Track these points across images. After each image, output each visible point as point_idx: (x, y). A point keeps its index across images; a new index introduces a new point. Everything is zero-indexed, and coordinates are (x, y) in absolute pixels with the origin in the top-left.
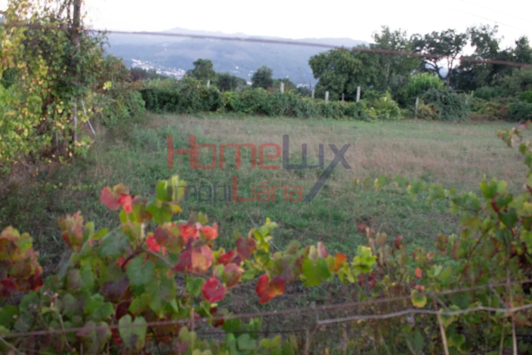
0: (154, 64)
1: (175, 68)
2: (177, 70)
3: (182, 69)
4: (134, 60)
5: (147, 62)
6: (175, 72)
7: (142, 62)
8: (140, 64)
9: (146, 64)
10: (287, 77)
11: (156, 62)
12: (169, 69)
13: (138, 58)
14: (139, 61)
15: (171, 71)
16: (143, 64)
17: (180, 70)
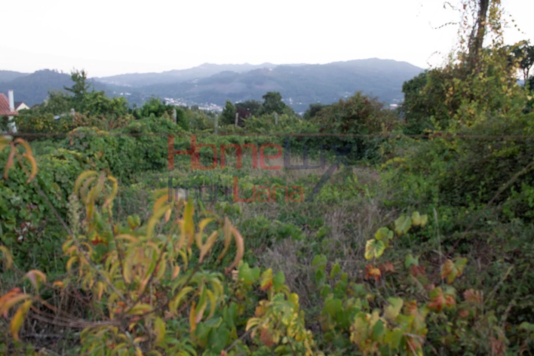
0: (186, 101)
1: (207, 103)
2: (209, 104)
3: (213, 103)
4: (167, 99)
5: (179, 99)
6: (207, 107)
7: (174, 100)
8: (173, 102)
9: (179, 101)
10: (319, 102)
11: (188, 99)
12: (202, 104)
13: (170, 97)
14: (172, 99)
15: (203, 106)
16: (176, 101)
17: (212, 104)
